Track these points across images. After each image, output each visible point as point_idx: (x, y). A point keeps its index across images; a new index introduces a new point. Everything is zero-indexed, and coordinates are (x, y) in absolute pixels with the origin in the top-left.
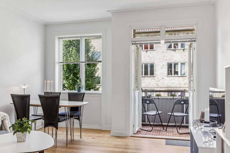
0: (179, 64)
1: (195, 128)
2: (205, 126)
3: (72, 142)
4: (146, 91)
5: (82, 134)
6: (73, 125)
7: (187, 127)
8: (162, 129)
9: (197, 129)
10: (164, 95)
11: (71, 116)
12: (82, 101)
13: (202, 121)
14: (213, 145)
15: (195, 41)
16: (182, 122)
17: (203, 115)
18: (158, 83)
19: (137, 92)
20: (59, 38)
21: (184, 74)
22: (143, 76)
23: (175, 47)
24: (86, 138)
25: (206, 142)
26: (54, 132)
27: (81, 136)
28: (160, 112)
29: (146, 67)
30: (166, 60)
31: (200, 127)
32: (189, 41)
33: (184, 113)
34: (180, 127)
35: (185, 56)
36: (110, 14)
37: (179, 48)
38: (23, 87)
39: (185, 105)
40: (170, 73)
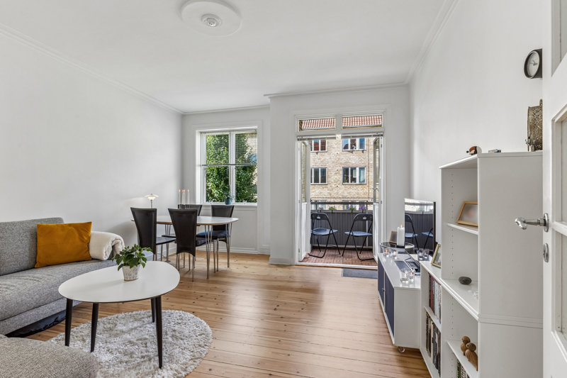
0: (358, 169)
1: (385, 256)
2: (399, 253)
3: (217, 272)
4: (316, 203)
5: (230, 261)
6: (218, 248)
7: (371, 250)
8: (337, 253)
9: (388, 256)
10: (339, 208)
11: (214, 238)
12: (231, 217)
13: (393, 245)
14: (414, 283)
15: (382, 135)
16: (364, 244)
17: (394, 236)
18: (331, 192)
19: (304, 205)
20: (201, 133)
21: (364, 181)
22: (313, 183)
23: (352, 148)
24: (236, 266)
25: (404, 279)
26: (191, 258)
27: (228, 264)
28: (334, 231)
29: (316, 172)
30: (341, 164)
31: (392, 254)
32: (374, 136)
33: (365, 231)
34: (361, 250)
35: (364, 159)
36: (268, 100)
37: (357, 149)
38: (150, 198)
39: (367, 222)
40: (345, 179)
